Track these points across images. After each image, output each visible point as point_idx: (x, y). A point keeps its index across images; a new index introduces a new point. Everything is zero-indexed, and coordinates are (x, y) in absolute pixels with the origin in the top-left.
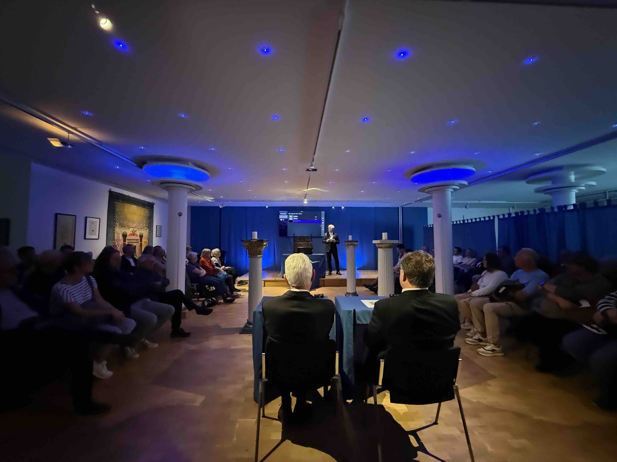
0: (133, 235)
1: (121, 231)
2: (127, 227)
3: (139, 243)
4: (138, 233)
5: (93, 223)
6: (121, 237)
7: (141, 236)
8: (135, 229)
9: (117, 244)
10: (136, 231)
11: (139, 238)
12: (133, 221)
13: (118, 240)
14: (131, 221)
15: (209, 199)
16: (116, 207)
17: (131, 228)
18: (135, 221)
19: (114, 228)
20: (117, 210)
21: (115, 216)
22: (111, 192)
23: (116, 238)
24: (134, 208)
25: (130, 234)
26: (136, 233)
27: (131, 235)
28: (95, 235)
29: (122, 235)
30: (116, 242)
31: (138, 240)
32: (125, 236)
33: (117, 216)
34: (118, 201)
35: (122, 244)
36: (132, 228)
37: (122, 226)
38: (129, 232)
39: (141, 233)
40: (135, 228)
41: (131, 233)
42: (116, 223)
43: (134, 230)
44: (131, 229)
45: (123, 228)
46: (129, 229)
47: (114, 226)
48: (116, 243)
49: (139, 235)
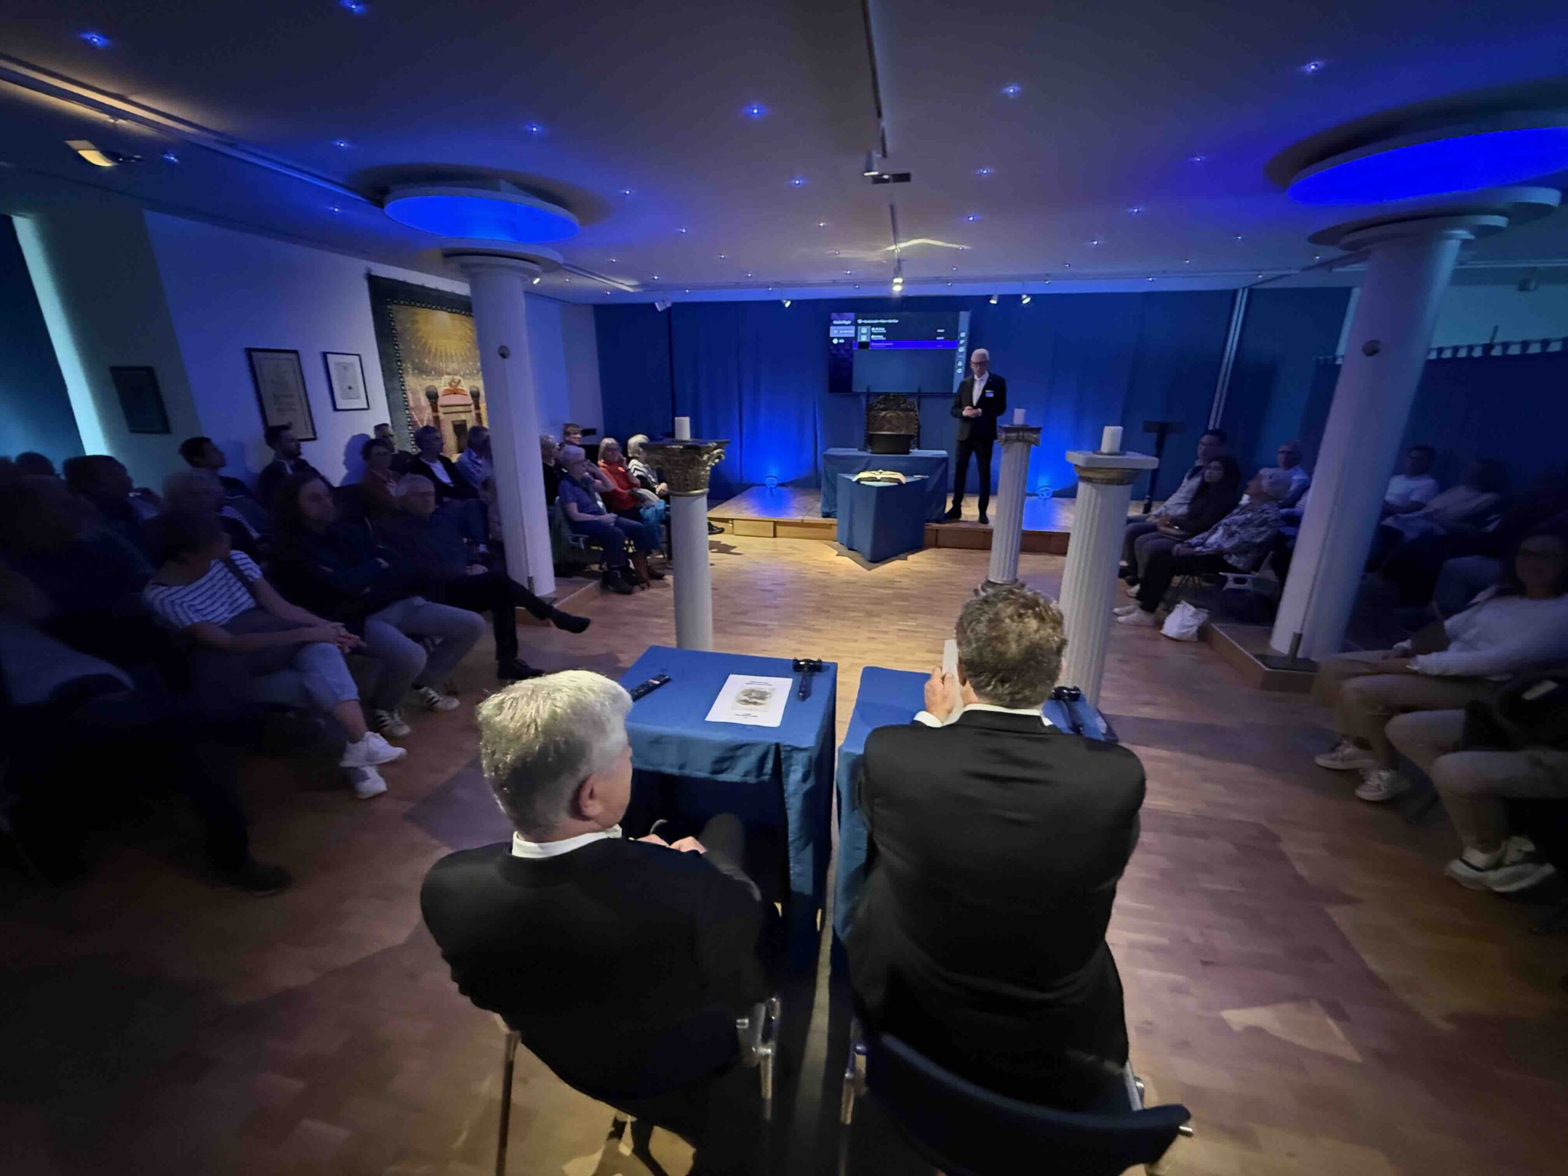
0: (455, 393)
1: (420, 385)
2: (433, 373)
3: (473, 414)
4: (466, 386)
5: (345, 368)
6: (424, 401)
7: (475, 396)
8: (457, 378)
9: (417, 419)
10: (460, 381)
11: (469, 400)
12: (446, 354)
13: (418, 408)
14: (441, 356)
15: (626, 285)
16: (393, 321)
17: (446, 377)
18: (452, 356)
19: (402, 377)
20: (398, 328)
21: (396, 345)
22: (373, 281)
23: (411, 404)
24: (442, 319)
25: (446, 390)
26: (459, 387)
27: (448, 393)
28: (358, 398)
29: (426, 397)
30: (413, 413)
31: (470, 405)
32: (433, 397)
33: (401, 347)
34: (396, 301)
35: (431, 417)
36: (449, 374)
37: (422, 370)
38: (441, 385)
39: (474, 386)
40: (455, 375)
41: (448, 387)
42: (404, 365)
43: (453, 380)
44: (446, 379)
45: (424, 376)
46: (441, 379)
47: (400, 374)
48: (415, 416)
49: (468, 393)
